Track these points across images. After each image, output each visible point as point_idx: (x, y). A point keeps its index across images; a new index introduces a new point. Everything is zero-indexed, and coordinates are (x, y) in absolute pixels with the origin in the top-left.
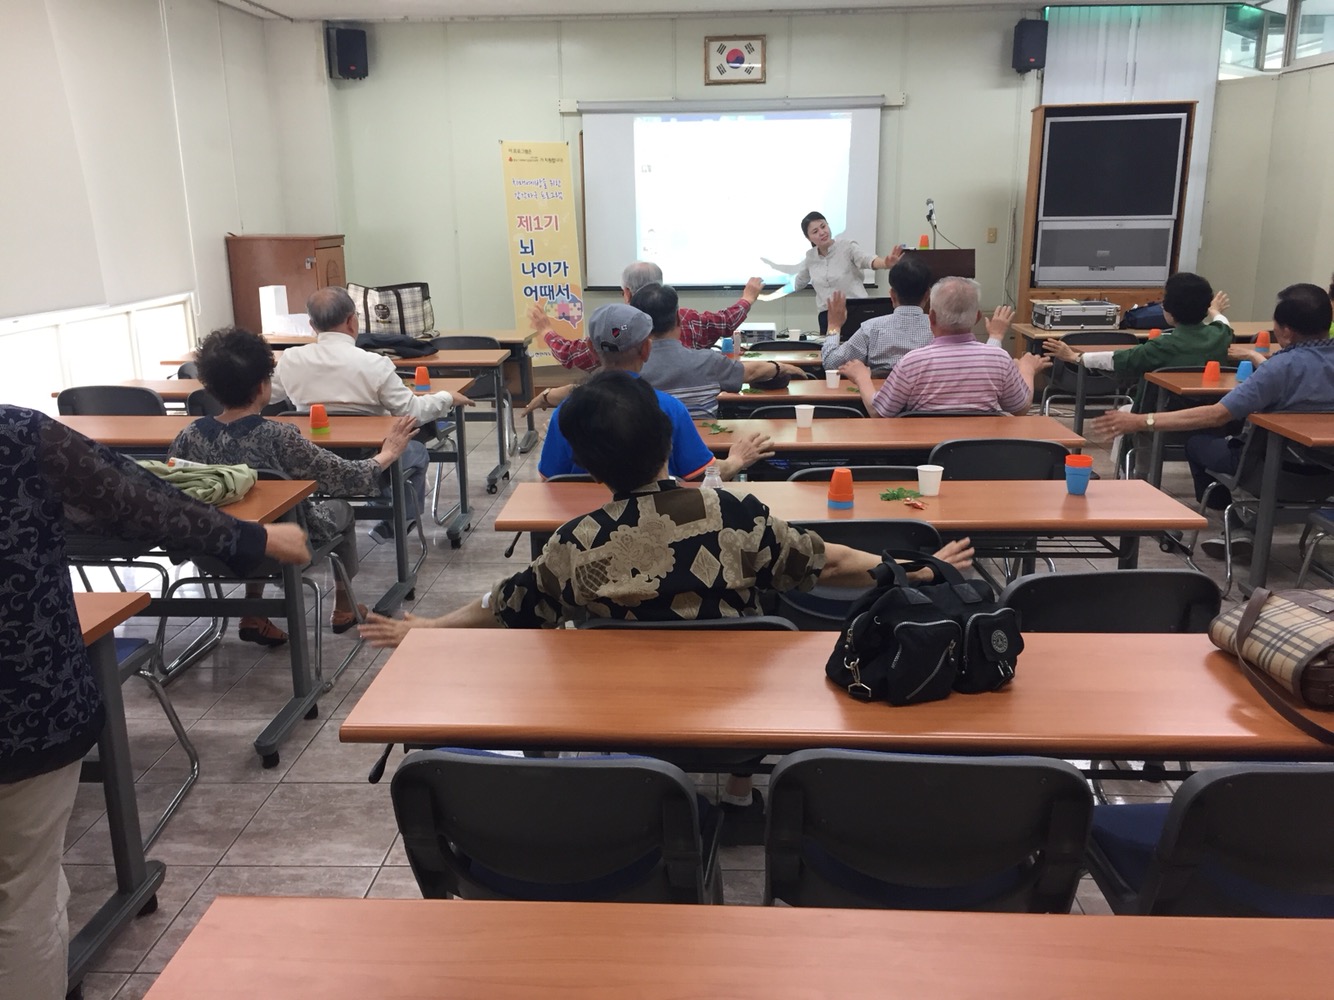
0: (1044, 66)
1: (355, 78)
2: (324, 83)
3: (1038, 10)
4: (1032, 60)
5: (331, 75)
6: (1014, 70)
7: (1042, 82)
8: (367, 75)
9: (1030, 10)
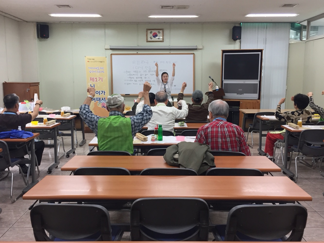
0: (241, 39)
1: (45, 38)
2: (36, 39)
3: (239, 24)
4: (237, 37)
5: (38, 37)
6: (233, 40)
7: (241, 43)
8: (49, 37)
9: (237, 24)
